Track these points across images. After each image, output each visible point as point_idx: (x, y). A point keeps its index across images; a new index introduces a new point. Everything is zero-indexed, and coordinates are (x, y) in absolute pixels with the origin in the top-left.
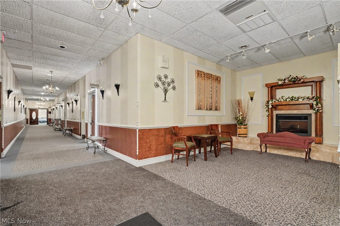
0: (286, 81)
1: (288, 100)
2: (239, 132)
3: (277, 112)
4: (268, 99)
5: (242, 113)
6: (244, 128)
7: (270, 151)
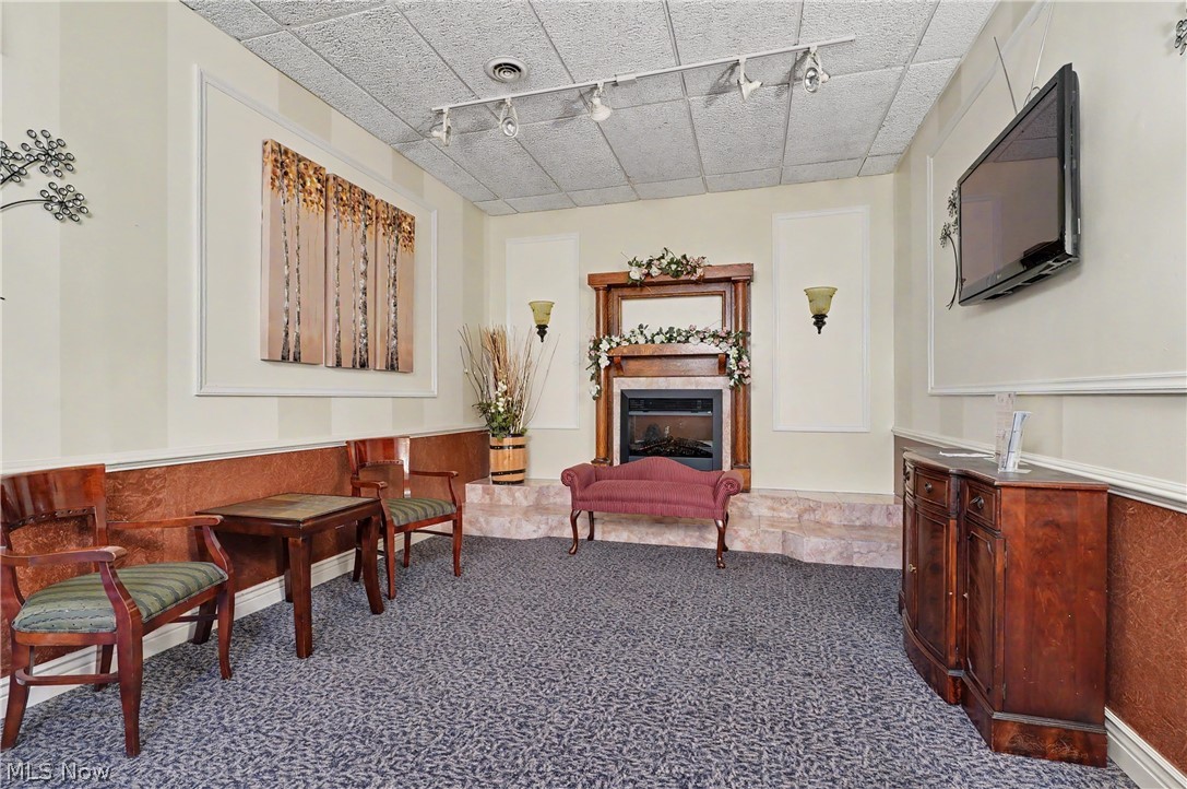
0: (655, 271)
1: (658, 339)
2: (497, 464)
3: (623, 382)
4: (598, 334)
5: (505, 387)
6: (515, 447)
7: (603, 533)
